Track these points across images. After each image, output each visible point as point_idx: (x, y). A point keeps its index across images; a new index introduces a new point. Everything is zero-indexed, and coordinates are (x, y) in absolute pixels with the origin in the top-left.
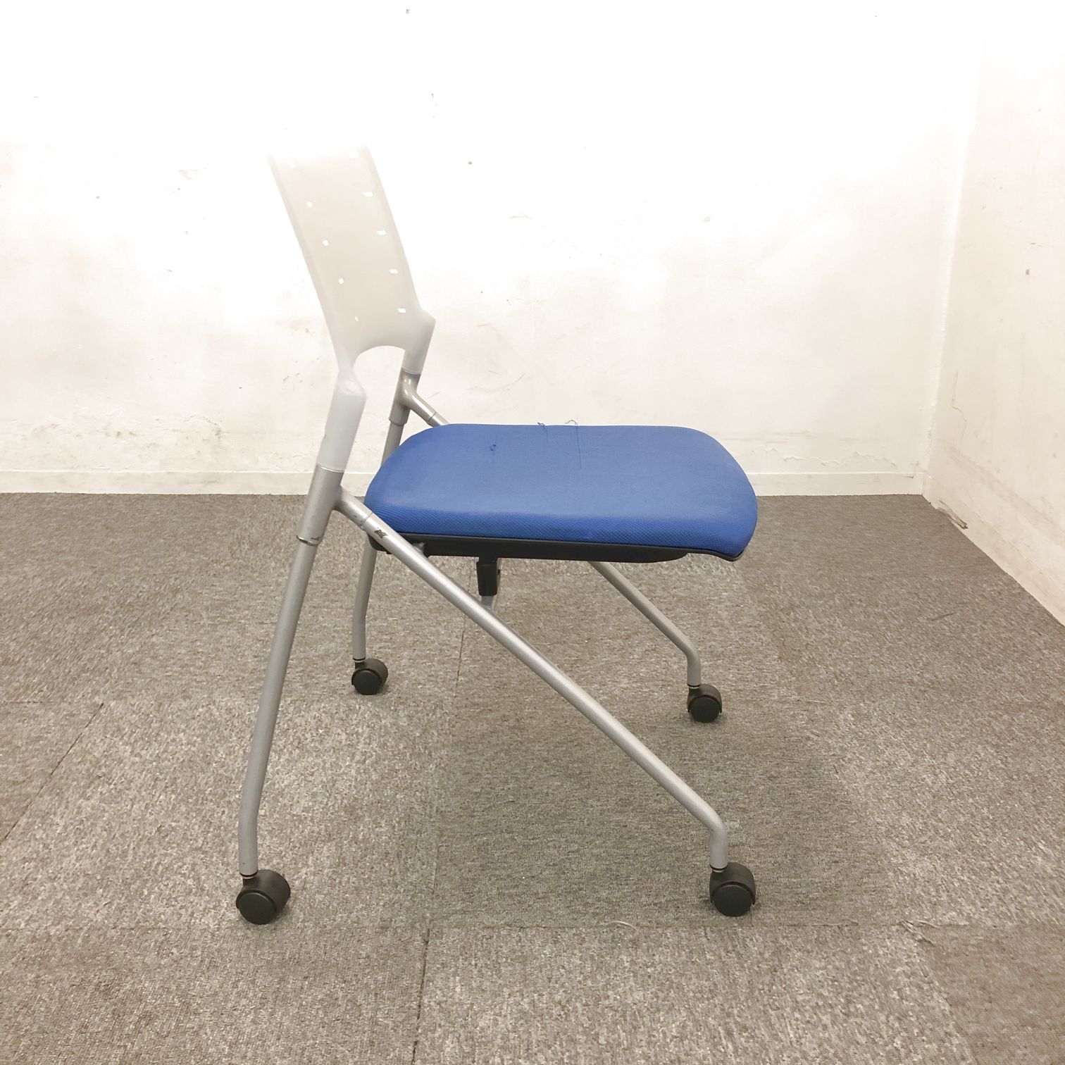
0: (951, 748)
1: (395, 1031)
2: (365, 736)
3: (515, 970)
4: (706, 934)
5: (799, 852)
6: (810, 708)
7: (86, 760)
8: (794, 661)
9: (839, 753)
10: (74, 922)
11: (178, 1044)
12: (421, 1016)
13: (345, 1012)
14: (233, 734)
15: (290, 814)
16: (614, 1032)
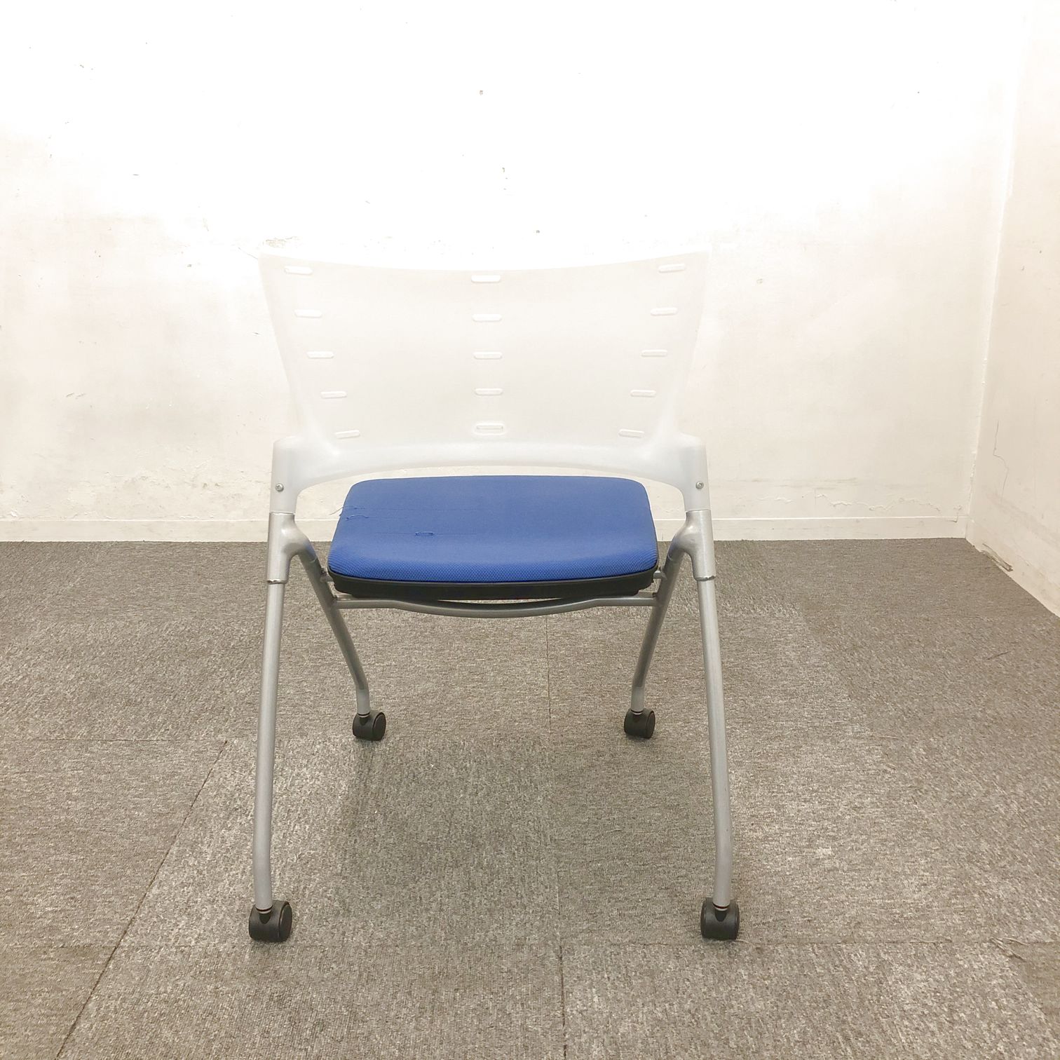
0: (1019, 780)
1: (545, 1036)
2: (474, 770)
3: (644, 983)
4: (813, 950)
5: (890, 876)
6: (884, 743)
7: (221, 794)
8: (863, 699)
9: (916, 785)
10: (239, 940)
11: (352, 1048)
12: (566, 1023)
13: (498, 1020)
14: (352, 769)
15: (416, 842)
16: (742, 1037)
